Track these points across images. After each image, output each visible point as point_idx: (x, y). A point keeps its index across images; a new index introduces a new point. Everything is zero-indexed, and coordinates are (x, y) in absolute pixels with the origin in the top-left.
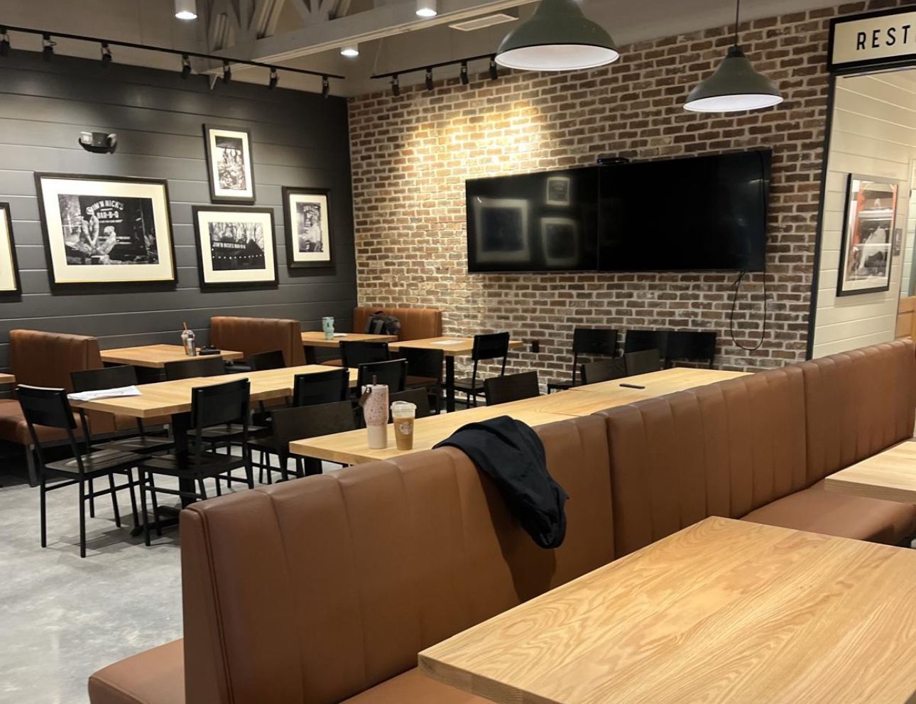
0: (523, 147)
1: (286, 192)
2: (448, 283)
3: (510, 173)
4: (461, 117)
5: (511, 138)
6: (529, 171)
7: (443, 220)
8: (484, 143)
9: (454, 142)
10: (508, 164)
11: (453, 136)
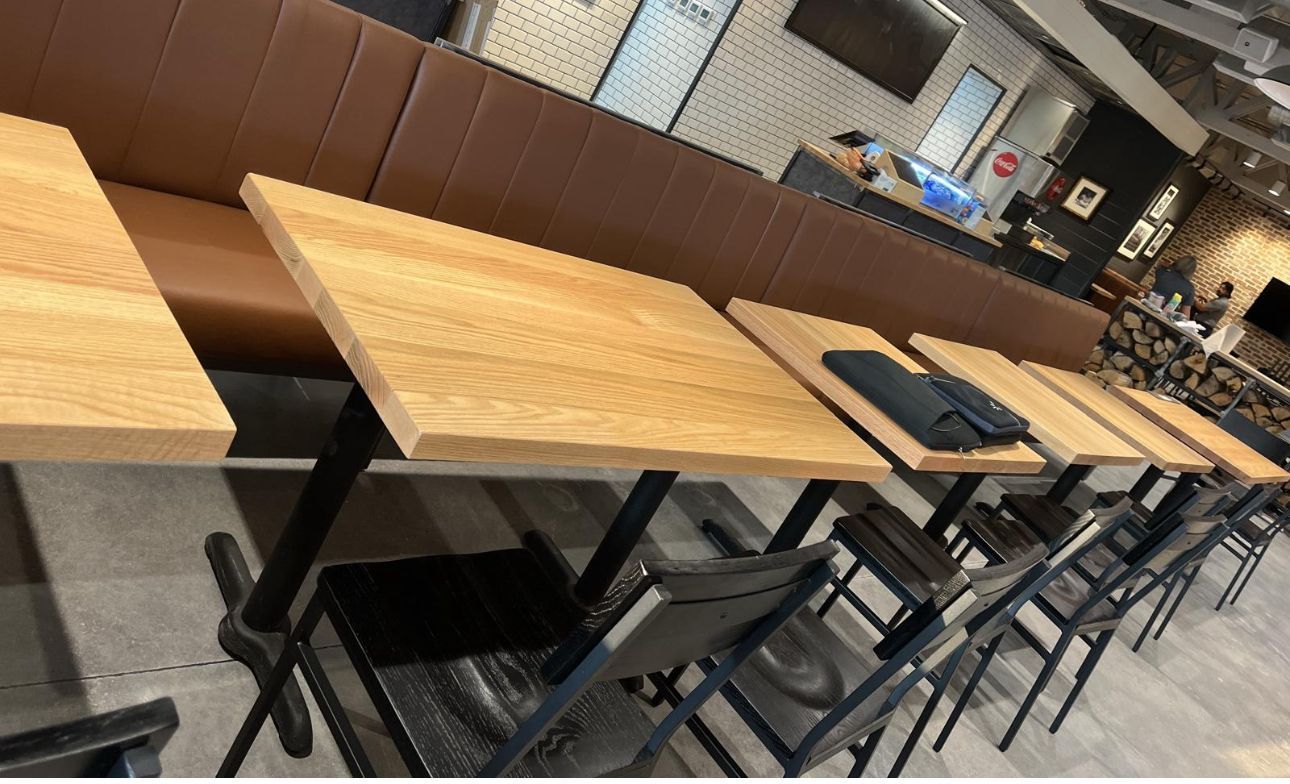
1: (1167, 220)
9: (1274, 253)
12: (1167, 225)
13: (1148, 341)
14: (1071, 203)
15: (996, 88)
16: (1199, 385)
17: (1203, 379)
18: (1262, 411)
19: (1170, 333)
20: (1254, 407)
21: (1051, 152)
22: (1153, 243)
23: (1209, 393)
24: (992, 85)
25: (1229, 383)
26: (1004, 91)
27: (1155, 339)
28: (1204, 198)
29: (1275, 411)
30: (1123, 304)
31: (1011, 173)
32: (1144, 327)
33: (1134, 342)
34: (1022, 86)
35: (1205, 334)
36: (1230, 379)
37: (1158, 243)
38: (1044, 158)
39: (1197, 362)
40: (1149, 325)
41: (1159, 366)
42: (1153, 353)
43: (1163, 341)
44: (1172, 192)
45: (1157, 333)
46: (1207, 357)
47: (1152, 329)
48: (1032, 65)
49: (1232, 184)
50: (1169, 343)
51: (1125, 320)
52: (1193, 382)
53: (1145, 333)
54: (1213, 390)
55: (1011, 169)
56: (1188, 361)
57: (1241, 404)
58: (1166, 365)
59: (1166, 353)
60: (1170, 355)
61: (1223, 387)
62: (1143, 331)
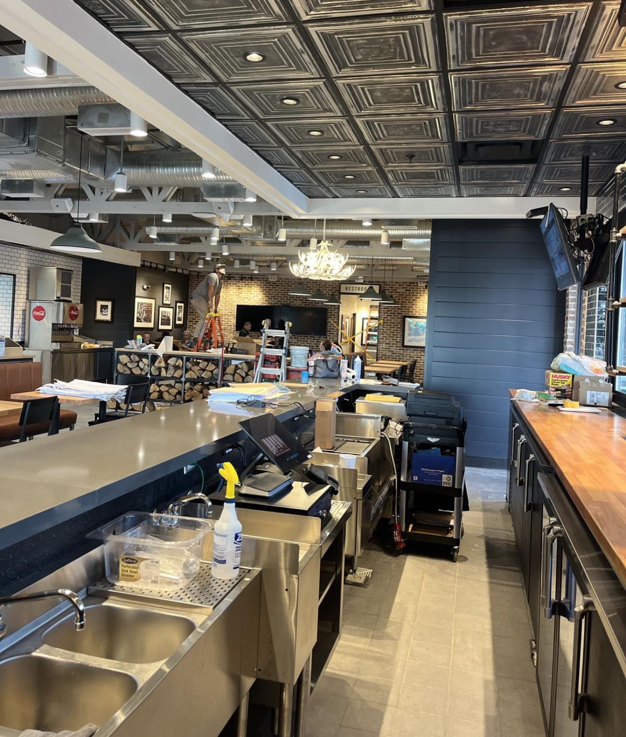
0: (256, 298)
1: (177, 302)
2: (226, 333)
3: (251, 304)
4: (234, 287)
5: (252, 295)
6: (257, 304)
7: (225, 315)
8: (243, 295)
9: (232, 293)
10: (250, 302)
11: (232, 292)
12: (178, 304)
13: (136, 364)
14: (99, 316)
15: (9, 276)
16: (167, 372)
17: (166, 369)
18: (196, 368)
19: (142, 356)
20: (192, 368)
21: (59, 295)
22: (177, 316)
23: (172, 374)
24: (7, 276)
25: (177, 364)
26: (14, 276)
27: (138, 362)
28: (190, 283)
29: (201, 365)
30: (116, 353)
31: (44, 317)
32: (131, 359)
33: (130, 369)
34: (25, 269)
35: (156, 347)
36: (176, 362)
37: (181, 315)
38: (56, 301)
39: (160, 362)
40: (132, 357)
41: (147, 374)
42: (142, 370)
43: (142, 361)
44: (168, 288)
45: (137, 359)
46: (162, 357)
47: (134, 358)
48: (23, 256)
49: (190, 271)
50: (144, 360)
51: (121, 361)
52: (164, 373)
53: (132, 362)
54: (173, 371)
55: (43, 314)
56: (157, 364)
57: (187, 371)
58: (149, 372)
59: (146, 366)
60: (148, 366)
61: (176, 368)
62: (131, 361)
